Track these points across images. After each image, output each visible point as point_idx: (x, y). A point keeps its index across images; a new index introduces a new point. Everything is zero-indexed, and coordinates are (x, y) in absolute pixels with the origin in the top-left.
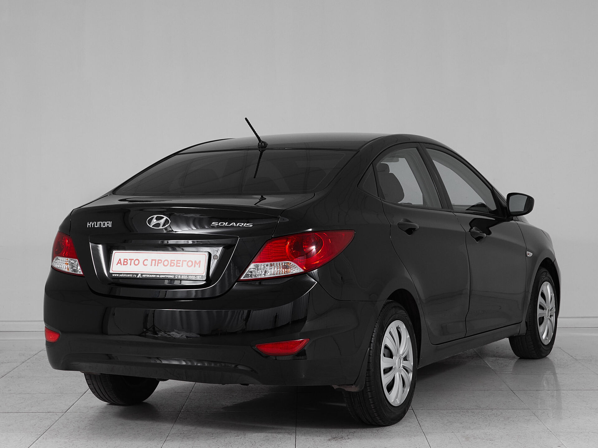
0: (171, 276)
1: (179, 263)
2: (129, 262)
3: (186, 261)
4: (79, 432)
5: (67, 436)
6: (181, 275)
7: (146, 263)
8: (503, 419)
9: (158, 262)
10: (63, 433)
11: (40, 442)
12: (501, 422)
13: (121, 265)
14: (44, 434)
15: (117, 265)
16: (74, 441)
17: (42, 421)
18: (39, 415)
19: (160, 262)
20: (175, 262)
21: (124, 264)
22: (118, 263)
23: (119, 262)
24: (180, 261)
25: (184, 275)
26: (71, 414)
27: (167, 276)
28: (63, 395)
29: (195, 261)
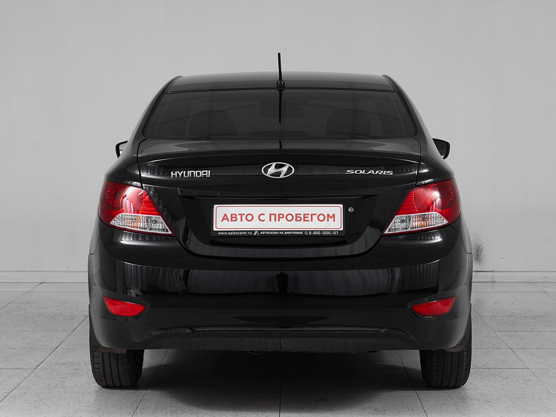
0: (300, 233)
1: (308, 217)
2: (239, 217)
3: (316, 214)
4: (50, 390)
5: (36, 394)
6: (312, 231)
7: (262, 218)
8: (501, 379)
9: (279, 216)
10: (33, 391)
11: (8, 400)
12: (499, 382)
13: (228, 221)
14: (13, 392)
15: (222, 221)
16: (45, 400)
17: (10, 378)
18: (7, 371)
19: (281, 216)
20: (302, 216)
21: (232, 220)
22: (223, 219)
23: (225, 217)
24: (308, 214)
25: (316, 231)
26: (41, 371)
27: (294, 233)
28: (33, 351)
29: (328, 215)
